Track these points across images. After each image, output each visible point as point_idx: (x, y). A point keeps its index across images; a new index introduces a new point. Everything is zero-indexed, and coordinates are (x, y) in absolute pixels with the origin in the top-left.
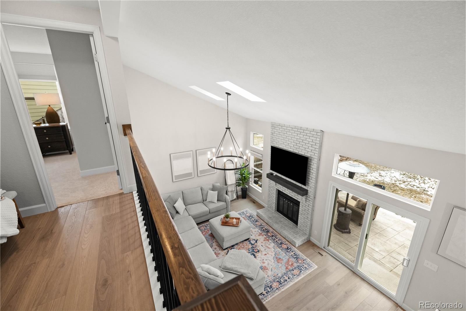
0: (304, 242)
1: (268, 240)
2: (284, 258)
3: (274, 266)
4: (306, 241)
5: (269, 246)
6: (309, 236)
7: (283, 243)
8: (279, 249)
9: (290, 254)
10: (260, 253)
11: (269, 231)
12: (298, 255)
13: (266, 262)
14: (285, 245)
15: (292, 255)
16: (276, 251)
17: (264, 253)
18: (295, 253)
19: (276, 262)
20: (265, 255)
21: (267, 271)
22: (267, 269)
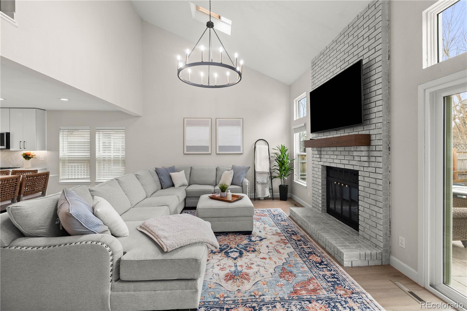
0: (371, 263)
1: (285, 244)
2: (300, 275)
3: (267, 280)
4: (378, 263)
5: (281, 251)
6: (386, 251)
7: (316, 253)
8: (299, 259)
9: (321, 273)
10: (254, 254)
11: (296, 234)
12: (341, 279)
13: (255, 268)
14: (317, 257)
15: (324, 276)
16: (290, 259)
17: (262, 255)
18: (334, 275)
19: (277, 275)
20: (264, 258)
21: (245, 281)
22: (248, 280)
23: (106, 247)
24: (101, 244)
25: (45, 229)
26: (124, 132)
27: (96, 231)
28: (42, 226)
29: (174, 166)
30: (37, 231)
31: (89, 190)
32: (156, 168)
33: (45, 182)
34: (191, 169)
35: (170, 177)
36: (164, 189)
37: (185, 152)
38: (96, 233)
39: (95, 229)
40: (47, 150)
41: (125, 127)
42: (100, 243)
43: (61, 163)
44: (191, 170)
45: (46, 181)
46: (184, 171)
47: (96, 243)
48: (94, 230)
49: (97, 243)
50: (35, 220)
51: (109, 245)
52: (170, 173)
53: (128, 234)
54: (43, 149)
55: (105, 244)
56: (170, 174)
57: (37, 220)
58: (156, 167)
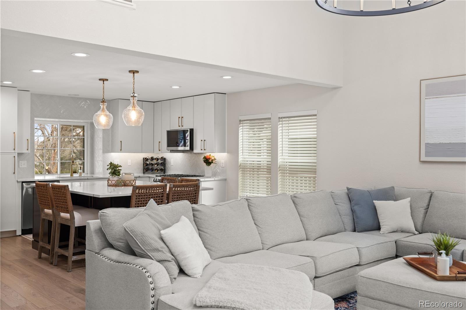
23: (148, 276)
24: (146, 272)
25: (124, 243)
26: (316, 119)
27: (153, 257)
28: (121, 239)
29: (393, 187)
30: (117, 243)
31: (192, 209)
32: (348, 189)
33: (195, 196)
34: (431, 197)
35: (375, 209)
36: (358, 232)
37: (423, 158)
38: (153, 259)
39: (154, 254)
40: (227, 153)
41: (316, 111)
42: (144, 271)
43: (241, 172)
44: (430, 200)
45: (196, 194)
46: (409, 199)
47: (142, 269)
48: (152, 255)
49: (144, 269)
50: (115, 231)
51: (152, 275)
52: (374, 201)
53: (198, 276)
54: (223, 150)
55: (149, 273)
56: (374, 203)
57: (117, 231)
58: (350, 187)
